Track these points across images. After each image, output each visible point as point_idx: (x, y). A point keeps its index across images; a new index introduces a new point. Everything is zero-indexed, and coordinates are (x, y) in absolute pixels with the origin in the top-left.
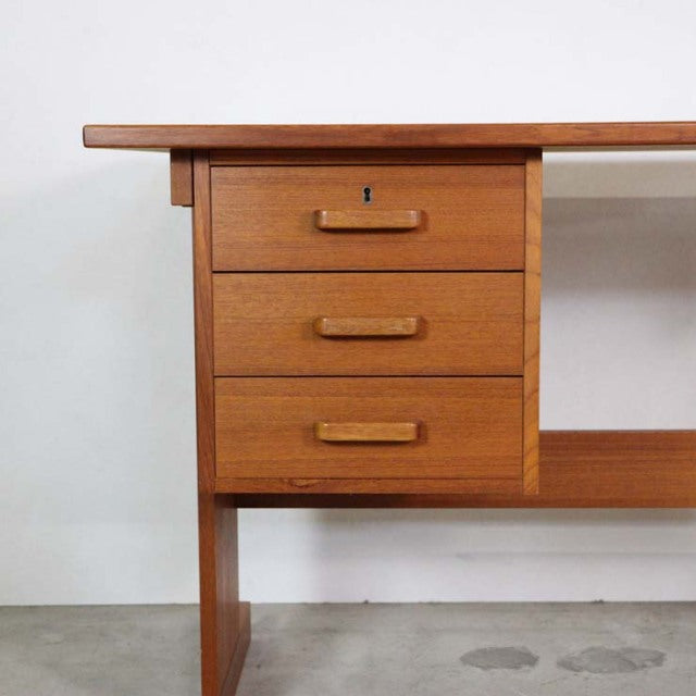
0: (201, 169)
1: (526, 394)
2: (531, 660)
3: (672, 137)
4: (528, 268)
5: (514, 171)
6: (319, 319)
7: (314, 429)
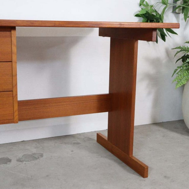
1: (14, 96)
2: (10, 161)
3: (53, 25)
4: (13, 61)
5: (8, 33)
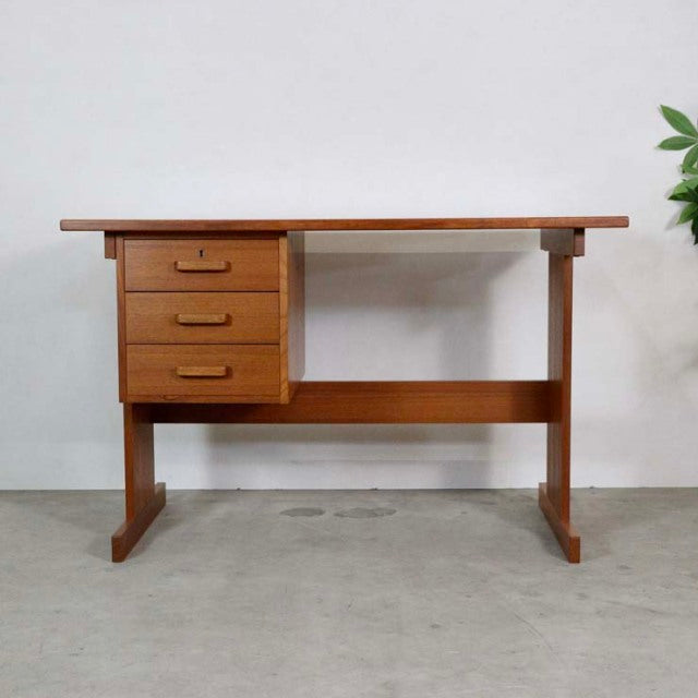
0: (119, 241)
1: (281, 353)
2: (320, 513)
4: (280, 290)
5: (273, 243)
6: (177, 315)
7: (175, 370)
